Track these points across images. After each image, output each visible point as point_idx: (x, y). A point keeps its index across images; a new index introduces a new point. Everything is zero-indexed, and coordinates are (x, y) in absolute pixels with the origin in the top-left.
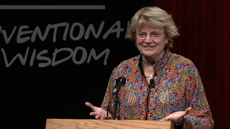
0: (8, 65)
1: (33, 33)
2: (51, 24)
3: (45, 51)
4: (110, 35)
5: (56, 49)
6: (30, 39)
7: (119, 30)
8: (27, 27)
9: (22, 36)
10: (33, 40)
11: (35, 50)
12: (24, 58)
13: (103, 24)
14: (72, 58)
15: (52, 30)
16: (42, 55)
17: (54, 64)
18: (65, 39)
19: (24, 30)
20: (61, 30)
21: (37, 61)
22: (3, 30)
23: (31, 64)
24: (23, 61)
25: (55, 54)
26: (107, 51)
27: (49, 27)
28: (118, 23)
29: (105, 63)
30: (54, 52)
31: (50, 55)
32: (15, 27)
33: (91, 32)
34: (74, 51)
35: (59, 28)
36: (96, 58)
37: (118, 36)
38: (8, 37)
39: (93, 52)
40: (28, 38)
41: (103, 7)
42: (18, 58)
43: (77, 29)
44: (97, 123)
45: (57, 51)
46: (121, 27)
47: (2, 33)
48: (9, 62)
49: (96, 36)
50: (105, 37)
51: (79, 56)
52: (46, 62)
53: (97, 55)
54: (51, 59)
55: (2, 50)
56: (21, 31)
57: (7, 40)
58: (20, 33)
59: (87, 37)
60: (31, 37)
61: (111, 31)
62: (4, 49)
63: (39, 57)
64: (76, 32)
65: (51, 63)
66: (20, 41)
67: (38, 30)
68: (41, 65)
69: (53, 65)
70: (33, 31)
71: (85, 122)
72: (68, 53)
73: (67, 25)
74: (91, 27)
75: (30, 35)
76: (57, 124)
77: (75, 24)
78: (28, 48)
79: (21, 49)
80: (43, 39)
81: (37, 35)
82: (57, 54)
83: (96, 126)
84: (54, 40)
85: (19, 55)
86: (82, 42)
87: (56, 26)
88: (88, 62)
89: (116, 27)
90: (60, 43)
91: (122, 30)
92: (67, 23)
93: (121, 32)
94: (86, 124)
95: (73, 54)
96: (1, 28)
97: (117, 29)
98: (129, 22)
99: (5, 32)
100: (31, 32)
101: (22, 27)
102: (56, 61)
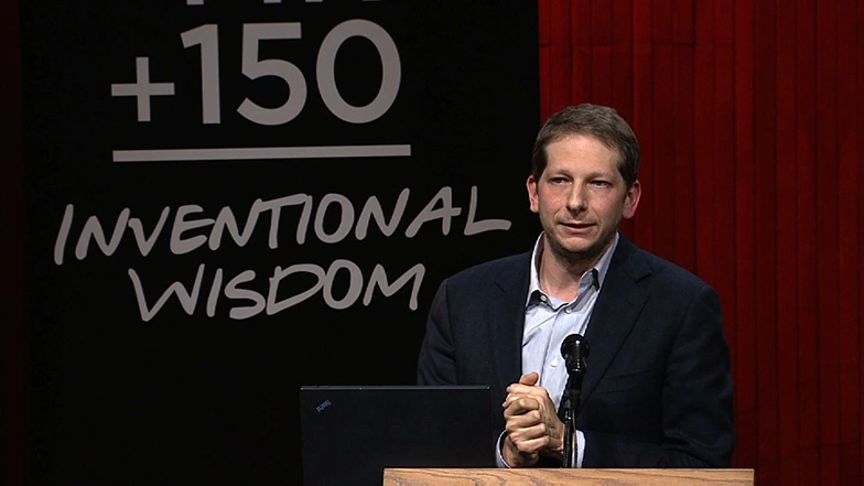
0: (146, 315)
1: (212, 226)
2: (263, 200)
3: (249, 275)
4: (426, 225)
5: (278, 268)
6: (207, 241)
7: (448, 213)
8: (198, 209)
9: (186, 235)
10: (215, 244)
11: (220, 272)
12: (190, 291)
13: (405, 193)
14: (322, 289)
15: (265, 217)
16: (239, 286)
17: (274, 308)
18: (301, 238)
19: (188, 217)
20: (290, 215)
21: (225, 304)
22: (132, 220)
23: (211, 312)
24: (189, 304)
25: (274, 283)
26: (419, 271)
27: (259, 206)
28: (446, 193)
29: (413, 305)
30: (272, 276)
31: (260, 286)
32: (166, 211)
33: (372, 220)
34: (326, 271)
35: (284, 209)
36: (388, 291)
37: (446, 230)
38: (147, 237)
39: (379, 273)
40: (199, 240)
41: (404, 150)
42: (174, 295)
43: (335, 209)
45: (280, 274)
46: (454, 205)
47: (130, 225)
48: (150, 307)
49: (388, 230)
50: (411, 231)
51: (341, 286)
52: (252, 303)
53: (391, 281)
54: (266, 295)
55: (132, 273)
56: (182, 220)
57: (145, 247)
58: (180, 226)
59: (361, 234)
60: (208, 236)
61: (427, 214)
62: (137, 273)
63: (232, 292)
64: (333, 219)
65: (265, 309)
66: (179, 247)
67: (227, 216)
68: (237, 313)
69: (269, 313)
70: (215, 218)
72: (311, 280)
73: (307, 200)
74: (373, 206)
75: (207, 231)
77: (329, 199)
78: (202, 267)
79: (183, 269)
80: (241, 241)
81: (226, 231)
82: (282, 282)
84: (273, 243)
85: (177, 287)
86: (349, 248)
87: (276, 206)
88: (367, 301)
89: (439, 205)
90: (290, 252)
91: (457, 212)
92: (308, 195)
93: (454, 219)
95: (326, 280)
96: (126, 212)
97: (442, 209)
98: (474, 190)
99: (136, 225)
100: (209, 221)
101: (184, 210)
102: (277, 301)
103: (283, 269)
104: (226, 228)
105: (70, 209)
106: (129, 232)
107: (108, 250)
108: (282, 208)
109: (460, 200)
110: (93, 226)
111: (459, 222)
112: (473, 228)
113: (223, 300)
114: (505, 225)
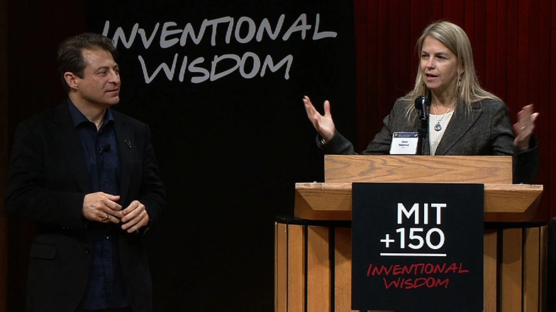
0: (148, 80)
1: (181, 33)
2: (208, 20)
3: (201, 60)
4: (293, 34)
5: (216, 56)
6: (179, 42)
7: (305, 27)
8: (174, 24)
9: (168, 38)
10: (183, 43)
11: (186, 58)
12: (170, 68)
13: (283, 17)
14: (239, 68)
15: (209, 29)
16: (196, 65)
17: (214, 78)
18: (228, 40)
19: (169, 29)
20: (222, 28)
21: (189, 75)
22: (140, 29)
23: (181, 79)
24: (170, 75)
25: (214, 64)
26: (290, 58)
27: (206, 23)
28: (303, 17)
29: (287, 77)
30: (213, 60)
31: (207, 65)
32: (158, 25)
33: (265, 32)
34: (241, 58)
35: (220, 25)
36: (274, 69)
37: (303, 36)
38: (148, 39)
39: (269, 60)
40: (175, 41)
42: (162, 69)
43: (245, 25)
45: (217, 59)
46: (307, 24)
47: (139, 32)
48: (150, 76)
49: (273, 37)
50: (286, 37)
51: (249, 66)
52: (202, 75)
53: (275, 64)
54: (210, 71)
55: (140, 58)
56: (166, 29)
57: (147, 44)
58: (165, 33)
59: (259, 39)
60: (179, 38)
61: (293, 28)
62: (143, 58)
63: (192, 69)
64: (244, 30)
65: (209, 79)
66: (165, 44)
67: (189, 28)
68: (195, 80)
69: (212, 79)
70: (183, 29)
72: (234, 63)
73: (231, 20)
74: (265, 23)
75: (179, 36)
77: (243, 19)
78: (177, 55)
79: (167, 56)
80: (197, 41)
82: (218, 64)
84: (213, 43)
85: (164, 66)
86: (253, 46)
87: (215, 23)
88: (262, 75)
89: (300, 23)
90: (222, 48)
91: (309, 27)
92: (231, 17)
93: (307, 30)
95: (241, 63)
96: (137, 25)
97: (301, 26)
98: (318, 15)
99: (142, 32)
100: (180, 31)
101: (167, 25)
102: (216, 74)
103: (218, 57)
104: (189, 35)
105: (107, 23)
106: (138, 36)
107: (128, 45)
108: (218, 24)
109: (311, 21)
110: (120, 32)
111: (310, 33)
112: (317, 36)
113: (187, 72)
114: (334, 34)
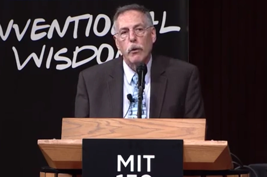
0: (20, 67)
1: (49, 28)
2: (72, 16)
3: (64, 50)
5: (77, 48)
6: (47, 35)
8: (43, 20)
9: (37, 32)
10: (50, 36)
11: (52, 49)
12: (39, 58)
14: (96, 58)
15: (72, 24)
16: (60, 55)
17: (75, 65)
18: (87, 34)
19: (38, 24)
20: (83, 24)
21: (54, 63)
22: (14, 25)
23: (48, 66)
24: (38, 63)
25: (75, 54)
27: (69, 19)
30: (75, 50)
31: (69, 55)
32: (29, 21)
34: (98, 49)
35: (81, 21)
38: (20, 33)
40: (43, 34)
42: (32, 58)
43: (102, 21)
44: (120, 123)
45: (78, 50)
46: (155, 20)
47: (14, 27)
48: (21, 64)
52: (65, 63)
54: (72, 60)
55: (14, 49)
56: (36, 25)
57: (20, 37)
58: (35, 28)
60: (47, 33)
62: (16, 48)
63: (57, 58)
65: (71, 66)
66: (34, 37)
67: (55, 24)
68: (59, 67)
69: (73, 67)
70: (50, 24)
71: (107, 122)
72: (92, 52)
73: (91, 17)
75: (47, 30)
76: (74, 124)
77: (100, 16)
78: (44, 46)
79: (36, 47)
80: (62, 35)
81: (55, 31)
82: (79, 54)
83: (119, 126)
84: (75, 36)
85: (34, 55)
86: (108, 39)
87: (77, 19)
90: (82, 40)
91: (156, 23)
92: (91, 14)
94: (109, 123)
95: (98, 53)
96: (12, 21)
98: (165, 13)
99: (16, 27)
100: (48, 26)
101: (37, 21)
102: (76, 62)
103: (79, 48)
104: (55, 29)
106: (13, 30)
107: (4, 38)
109: (158, 17)
111: (157, 28)
112: (164, 30)
113: (53, 61)
114: (177, 29)
